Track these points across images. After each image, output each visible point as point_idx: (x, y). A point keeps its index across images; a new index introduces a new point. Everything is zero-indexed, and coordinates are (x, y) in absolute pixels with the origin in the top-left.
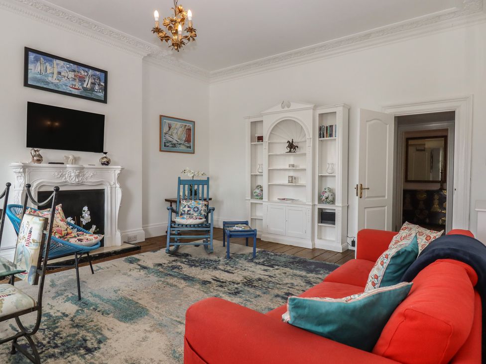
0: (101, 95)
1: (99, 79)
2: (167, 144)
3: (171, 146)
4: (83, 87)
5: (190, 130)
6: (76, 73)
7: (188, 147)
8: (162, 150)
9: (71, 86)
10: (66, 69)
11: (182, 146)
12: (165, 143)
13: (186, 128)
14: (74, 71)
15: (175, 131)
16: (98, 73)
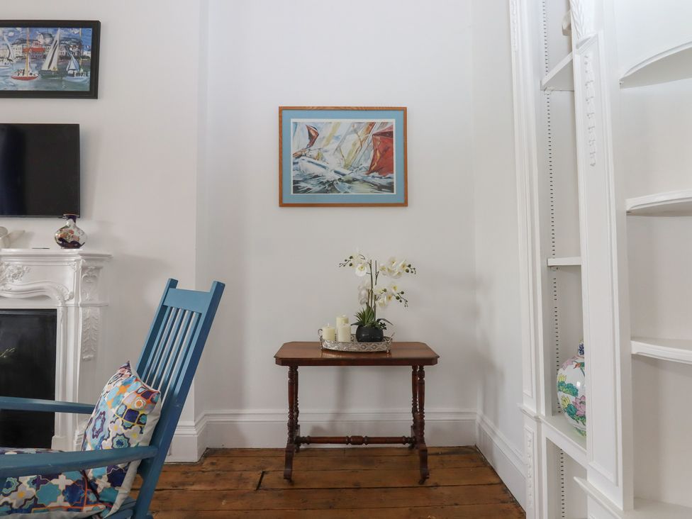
0: (84, 80)
1: (80, 44)
2: (302, 184)
3: (318, 188)
4: (41, 72)
5: (387, 135)
6: (27, 45)
7: (380, 188)
8: (285, 202)
9: (16, 75)
10: (7, 42)
11: (357, 185)
12: (295, 182)
13: (375, 130)
14: (23, 41)
15: (333, 145)
16: (76, 31)
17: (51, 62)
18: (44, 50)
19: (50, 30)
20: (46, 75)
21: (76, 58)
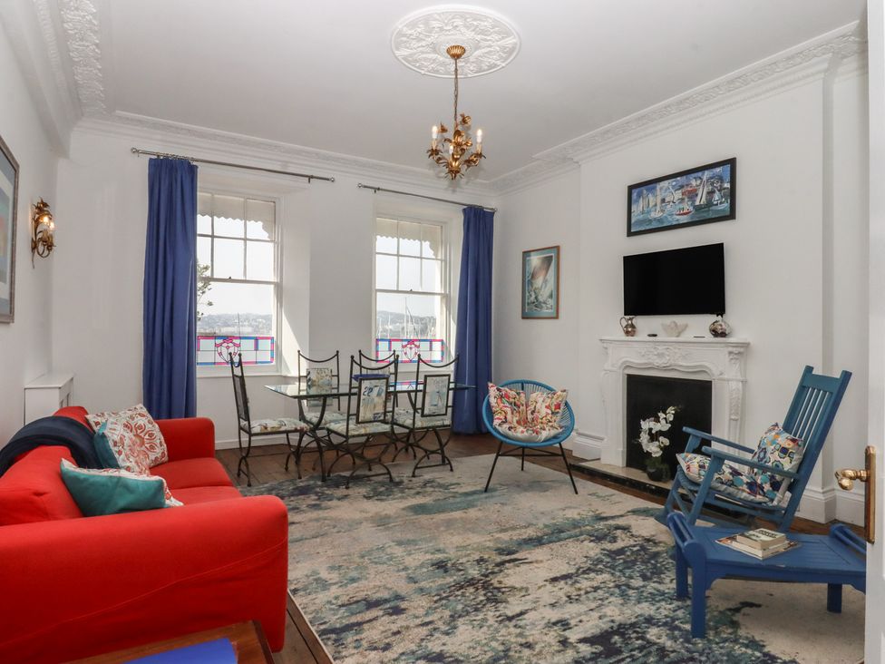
1: (721, 179)
4: (695, 207)
6: (685, 189)
9: (678, 213)
10: (671, 189)
14: (682, 187)
16: (718, 170)
17: (701, 199)
18: (696, 190)
19: (700, 174)
20: (698, 208)
21: (719, 191)
